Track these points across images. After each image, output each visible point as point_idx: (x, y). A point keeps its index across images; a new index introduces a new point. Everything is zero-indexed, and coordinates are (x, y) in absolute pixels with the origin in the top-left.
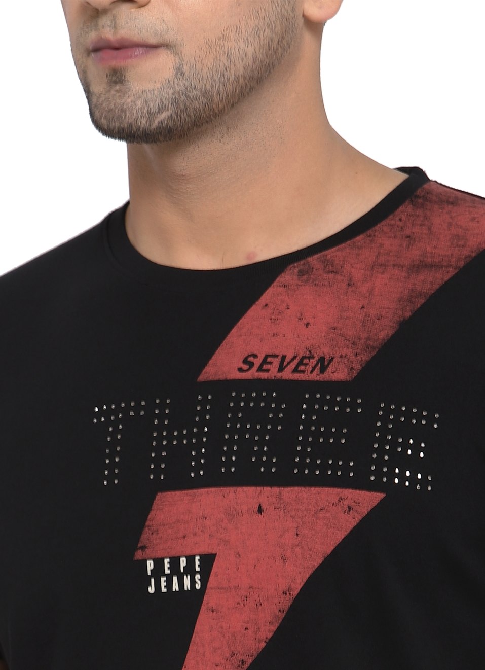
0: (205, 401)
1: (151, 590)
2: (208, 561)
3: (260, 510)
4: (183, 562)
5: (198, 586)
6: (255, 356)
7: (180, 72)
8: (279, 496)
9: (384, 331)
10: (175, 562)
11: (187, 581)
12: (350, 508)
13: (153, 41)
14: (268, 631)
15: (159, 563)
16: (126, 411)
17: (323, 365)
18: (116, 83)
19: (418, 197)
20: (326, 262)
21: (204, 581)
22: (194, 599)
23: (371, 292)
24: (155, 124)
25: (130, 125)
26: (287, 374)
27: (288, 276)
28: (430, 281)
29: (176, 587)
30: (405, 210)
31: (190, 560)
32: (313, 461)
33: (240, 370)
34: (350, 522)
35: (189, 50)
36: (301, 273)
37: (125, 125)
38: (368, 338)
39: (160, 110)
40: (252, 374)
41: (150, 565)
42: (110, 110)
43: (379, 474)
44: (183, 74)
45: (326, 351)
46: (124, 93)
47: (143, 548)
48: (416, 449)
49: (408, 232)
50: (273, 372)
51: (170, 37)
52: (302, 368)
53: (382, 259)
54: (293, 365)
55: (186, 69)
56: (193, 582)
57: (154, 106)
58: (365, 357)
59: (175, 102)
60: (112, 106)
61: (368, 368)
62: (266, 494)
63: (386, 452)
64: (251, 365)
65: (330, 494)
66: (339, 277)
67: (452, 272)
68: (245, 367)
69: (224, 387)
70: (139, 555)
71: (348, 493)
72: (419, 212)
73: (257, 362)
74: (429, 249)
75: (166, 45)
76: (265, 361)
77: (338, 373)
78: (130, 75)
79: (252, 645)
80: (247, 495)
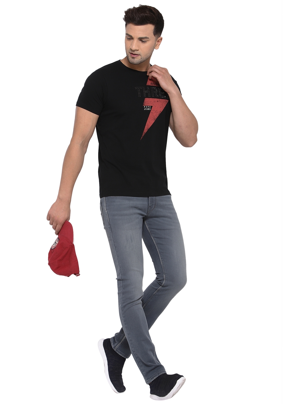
2: (151, 107)
4: (148, 107)
5: (150, 110)
8: (159, 100)
13: (139, 54)
14: (158, 116)
15: (145, 106)
21: (151, 109)
29: (147, 110)
31: (149, 106)
35: (142, 56)
40: (152, 85)
41: (145, 107)
44: (142, 59)
47: (144, 104)
56: (149, 109)
60: (132, 61)
70: (143, 105)
71: (166, 100)
78: (135, 58)
79: (156, 117)
80: (156, 100)
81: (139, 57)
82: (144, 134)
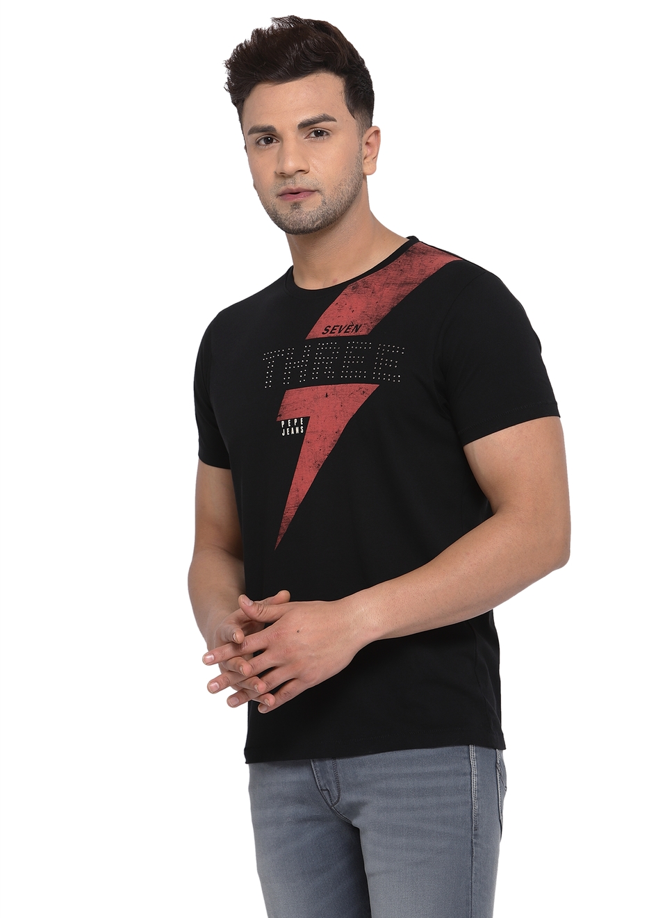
0: (308, 348)
1: (283, 434)
2: (306, 420)
3: (327, 396)
4: (296, 421)
5: (302, 432)
6: (330, 327)
7: (324, 203)
8: (335, 389)
9: (384, 312)
10: (292, 421)
11: (297, 429)
12: (364, 392)
13: (312, 189)
14: (328, 450)
15: (286, 422)
16: (276, 354)
17: (357, 328)
18: (296, 208)
19: (409, 251)
20: (365, 283)
21: (305, 429)
22: (300, 437)
23: (381, 296)
24: (315, 226)
25: (304, 227)
26: (342, 334)
27: (348, 290)
28: (407, 290)
29: (293, 433)
30: (403, 257)
31: (299, 420)
32: (349, 372)
33: (323, 333)
34: (364, 398)
35: (328, 192)
36: (354, 288)
37: (302, 227)
38: (377, 316)
39: (317, 220)
40: (328, 335)
41: (283, 423)
42: (294, 221)
43: (376, 376)
44: (325, 203)
45: (359, 322)
46: (301, 213)
47: (280, 415)
48: (393, 364)
49: (402, 268)
50: (336, 334)
51: (319, 187)
52: (348, 330)
53: (388, 281)
54: (345, 330)
55: (327, 201)
56: (300, 430)
57: (314, 218)
58: (375, 324)
59: (323, 216)
60: (295, 219)
61: (376, 328)
62: (329, 388)
63: (380, 366)
64: (328, 330)
65: (356, 386)
66: (369, 289)
67: (417, 285)
68: (325, 332)
69: (316, 341)
70: (278, 419)
71: (363, 385)
72: (409, 258)
73: (330, 329)
74: (409, 276)
75: (318, 191)
76: (333, 329)
77: (363, 332)
78: (303, 205)
79: (323, 457)
80: (321, 389)
81: (317, 200)
82: (284, 526)
